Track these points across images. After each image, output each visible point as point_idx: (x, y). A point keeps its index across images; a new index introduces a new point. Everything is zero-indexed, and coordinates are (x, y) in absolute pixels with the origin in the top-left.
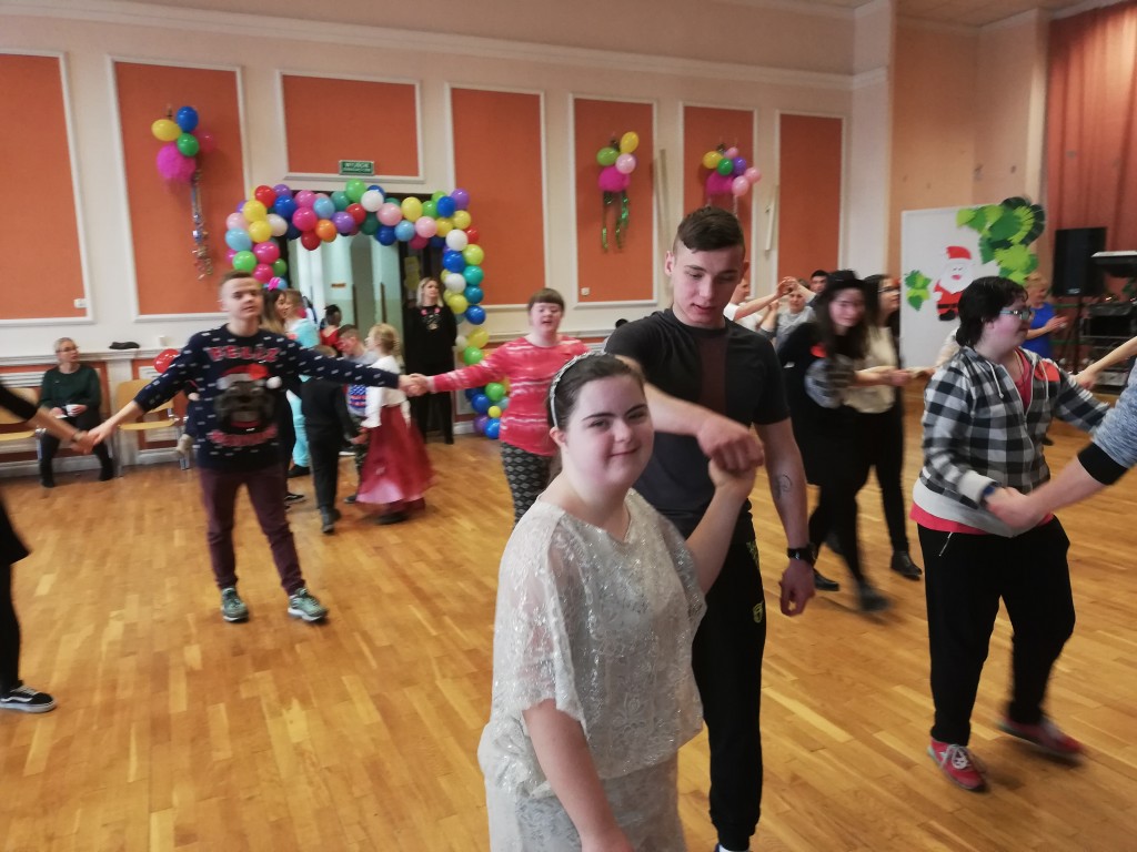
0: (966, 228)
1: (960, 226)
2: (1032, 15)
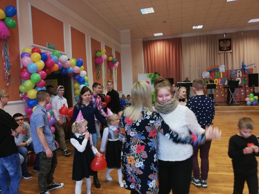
0: (148, 78)
1: (148, 77)
2: (141, 39)
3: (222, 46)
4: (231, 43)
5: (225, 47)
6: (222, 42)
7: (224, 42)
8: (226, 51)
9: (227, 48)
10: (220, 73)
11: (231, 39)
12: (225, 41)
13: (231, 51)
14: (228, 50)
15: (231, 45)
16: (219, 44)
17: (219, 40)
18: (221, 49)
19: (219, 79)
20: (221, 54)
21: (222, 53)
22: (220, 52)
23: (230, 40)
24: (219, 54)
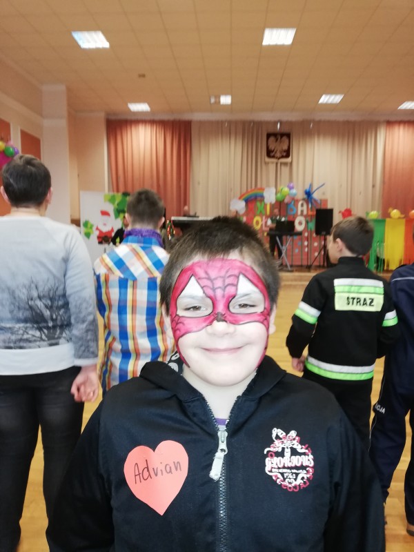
0: (108, 202)
1: (105, 201)
2: (102, 114)
3: (272, 147)
6: (272, 139)
10: (267, 204)
13: (289, 160)
18: (270, 153)
19: (264, 217)
20: (270, 164)
21: (273, 163)
22: (267, 160)
24: (267, 164)
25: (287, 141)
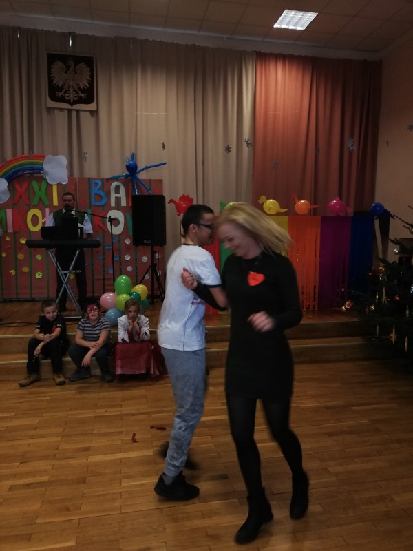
3: (58, 81)
4: (92, 76)
5: (71, 90)
7: (68, 68)
8: (75, 102)
9: (77, 93)
10: (52, 185)
11: (92, 58)
12: (72, 64)
13: (92, 107)
14: (80, 101)
15: (91, 83)
16: (50, 73)
17: (49, 55)
19: (47, 210)
20: (56, 112)
21: (61, 110)
22: (51, 104)
23: (89, 62)
24: (50, 110)
25: (87, 71)
